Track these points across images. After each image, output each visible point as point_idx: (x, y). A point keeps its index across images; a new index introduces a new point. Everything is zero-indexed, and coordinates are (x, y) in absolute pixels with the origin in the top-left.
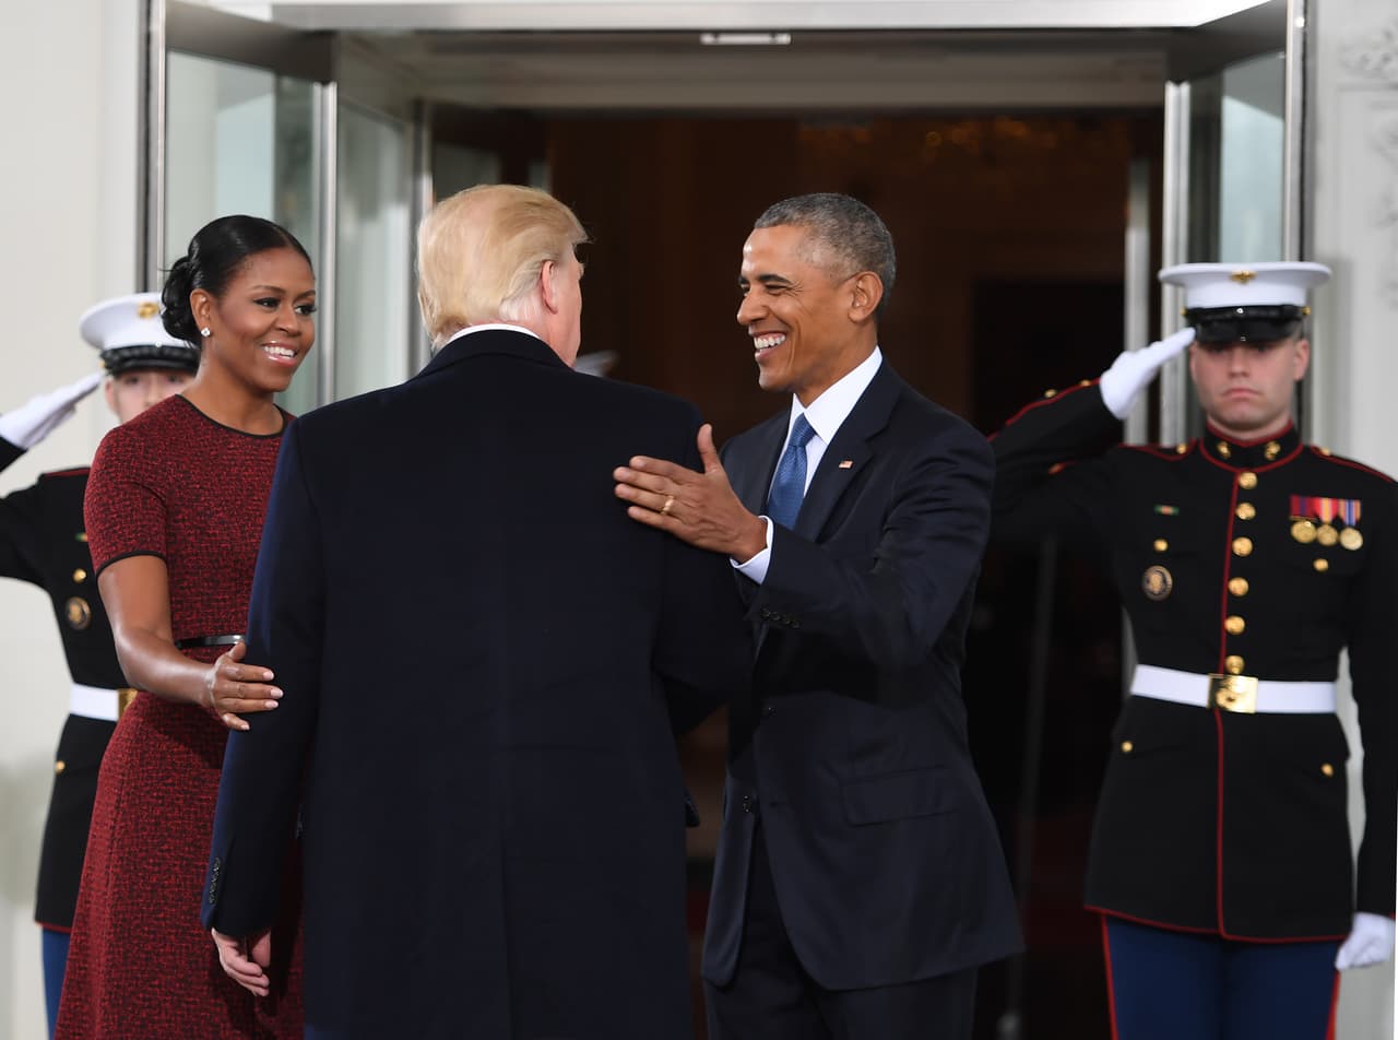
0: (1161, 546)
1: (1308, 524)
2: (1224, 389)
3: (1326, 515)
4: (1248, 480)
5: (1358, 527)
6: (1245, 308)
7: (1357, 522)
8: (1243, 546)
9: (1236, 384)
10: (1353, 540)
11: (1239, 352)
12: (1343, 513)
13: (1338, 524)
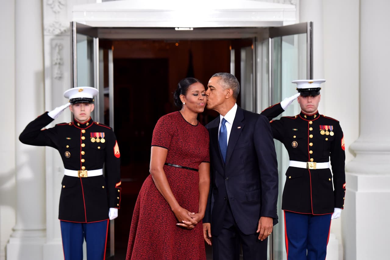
0: (295, 137)
1: (323, 131)
2: (307, 105)
3: (327, 129)
4: (311, 122)
5: (333, 131)
6: (310, 89)
7: (333, 130)
8: (311, 136)
9: (309, 104)
10: (332, 134)
11: (310, 97)
12: (330, 129)
13: (329, 131)
